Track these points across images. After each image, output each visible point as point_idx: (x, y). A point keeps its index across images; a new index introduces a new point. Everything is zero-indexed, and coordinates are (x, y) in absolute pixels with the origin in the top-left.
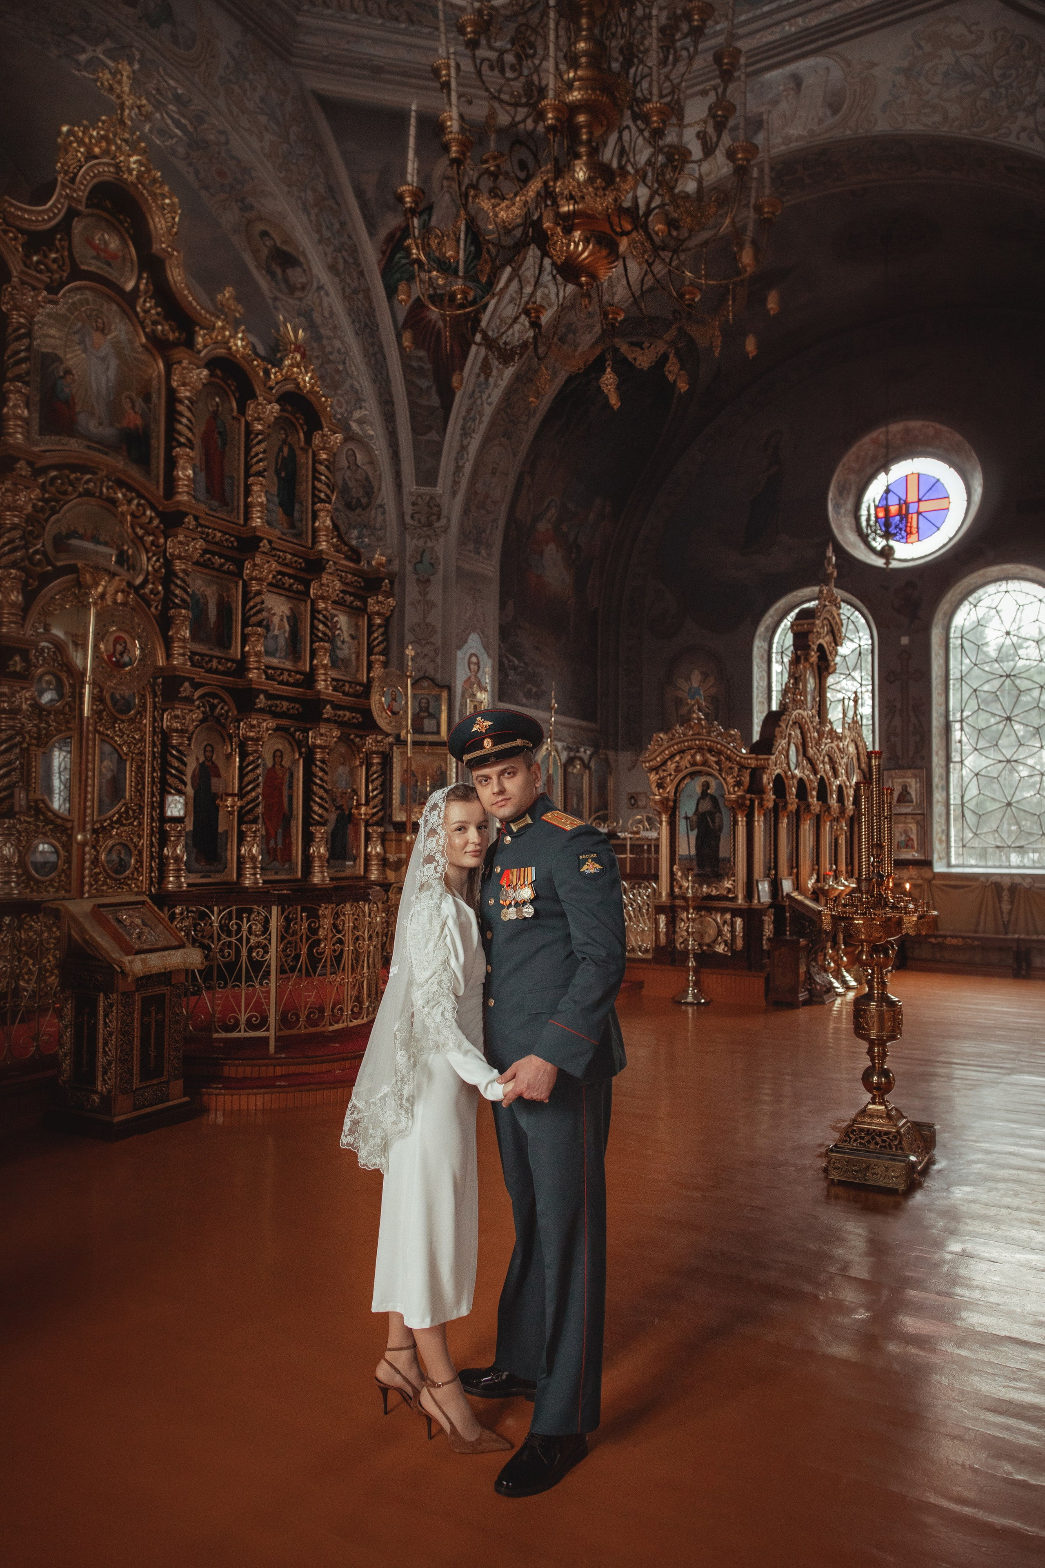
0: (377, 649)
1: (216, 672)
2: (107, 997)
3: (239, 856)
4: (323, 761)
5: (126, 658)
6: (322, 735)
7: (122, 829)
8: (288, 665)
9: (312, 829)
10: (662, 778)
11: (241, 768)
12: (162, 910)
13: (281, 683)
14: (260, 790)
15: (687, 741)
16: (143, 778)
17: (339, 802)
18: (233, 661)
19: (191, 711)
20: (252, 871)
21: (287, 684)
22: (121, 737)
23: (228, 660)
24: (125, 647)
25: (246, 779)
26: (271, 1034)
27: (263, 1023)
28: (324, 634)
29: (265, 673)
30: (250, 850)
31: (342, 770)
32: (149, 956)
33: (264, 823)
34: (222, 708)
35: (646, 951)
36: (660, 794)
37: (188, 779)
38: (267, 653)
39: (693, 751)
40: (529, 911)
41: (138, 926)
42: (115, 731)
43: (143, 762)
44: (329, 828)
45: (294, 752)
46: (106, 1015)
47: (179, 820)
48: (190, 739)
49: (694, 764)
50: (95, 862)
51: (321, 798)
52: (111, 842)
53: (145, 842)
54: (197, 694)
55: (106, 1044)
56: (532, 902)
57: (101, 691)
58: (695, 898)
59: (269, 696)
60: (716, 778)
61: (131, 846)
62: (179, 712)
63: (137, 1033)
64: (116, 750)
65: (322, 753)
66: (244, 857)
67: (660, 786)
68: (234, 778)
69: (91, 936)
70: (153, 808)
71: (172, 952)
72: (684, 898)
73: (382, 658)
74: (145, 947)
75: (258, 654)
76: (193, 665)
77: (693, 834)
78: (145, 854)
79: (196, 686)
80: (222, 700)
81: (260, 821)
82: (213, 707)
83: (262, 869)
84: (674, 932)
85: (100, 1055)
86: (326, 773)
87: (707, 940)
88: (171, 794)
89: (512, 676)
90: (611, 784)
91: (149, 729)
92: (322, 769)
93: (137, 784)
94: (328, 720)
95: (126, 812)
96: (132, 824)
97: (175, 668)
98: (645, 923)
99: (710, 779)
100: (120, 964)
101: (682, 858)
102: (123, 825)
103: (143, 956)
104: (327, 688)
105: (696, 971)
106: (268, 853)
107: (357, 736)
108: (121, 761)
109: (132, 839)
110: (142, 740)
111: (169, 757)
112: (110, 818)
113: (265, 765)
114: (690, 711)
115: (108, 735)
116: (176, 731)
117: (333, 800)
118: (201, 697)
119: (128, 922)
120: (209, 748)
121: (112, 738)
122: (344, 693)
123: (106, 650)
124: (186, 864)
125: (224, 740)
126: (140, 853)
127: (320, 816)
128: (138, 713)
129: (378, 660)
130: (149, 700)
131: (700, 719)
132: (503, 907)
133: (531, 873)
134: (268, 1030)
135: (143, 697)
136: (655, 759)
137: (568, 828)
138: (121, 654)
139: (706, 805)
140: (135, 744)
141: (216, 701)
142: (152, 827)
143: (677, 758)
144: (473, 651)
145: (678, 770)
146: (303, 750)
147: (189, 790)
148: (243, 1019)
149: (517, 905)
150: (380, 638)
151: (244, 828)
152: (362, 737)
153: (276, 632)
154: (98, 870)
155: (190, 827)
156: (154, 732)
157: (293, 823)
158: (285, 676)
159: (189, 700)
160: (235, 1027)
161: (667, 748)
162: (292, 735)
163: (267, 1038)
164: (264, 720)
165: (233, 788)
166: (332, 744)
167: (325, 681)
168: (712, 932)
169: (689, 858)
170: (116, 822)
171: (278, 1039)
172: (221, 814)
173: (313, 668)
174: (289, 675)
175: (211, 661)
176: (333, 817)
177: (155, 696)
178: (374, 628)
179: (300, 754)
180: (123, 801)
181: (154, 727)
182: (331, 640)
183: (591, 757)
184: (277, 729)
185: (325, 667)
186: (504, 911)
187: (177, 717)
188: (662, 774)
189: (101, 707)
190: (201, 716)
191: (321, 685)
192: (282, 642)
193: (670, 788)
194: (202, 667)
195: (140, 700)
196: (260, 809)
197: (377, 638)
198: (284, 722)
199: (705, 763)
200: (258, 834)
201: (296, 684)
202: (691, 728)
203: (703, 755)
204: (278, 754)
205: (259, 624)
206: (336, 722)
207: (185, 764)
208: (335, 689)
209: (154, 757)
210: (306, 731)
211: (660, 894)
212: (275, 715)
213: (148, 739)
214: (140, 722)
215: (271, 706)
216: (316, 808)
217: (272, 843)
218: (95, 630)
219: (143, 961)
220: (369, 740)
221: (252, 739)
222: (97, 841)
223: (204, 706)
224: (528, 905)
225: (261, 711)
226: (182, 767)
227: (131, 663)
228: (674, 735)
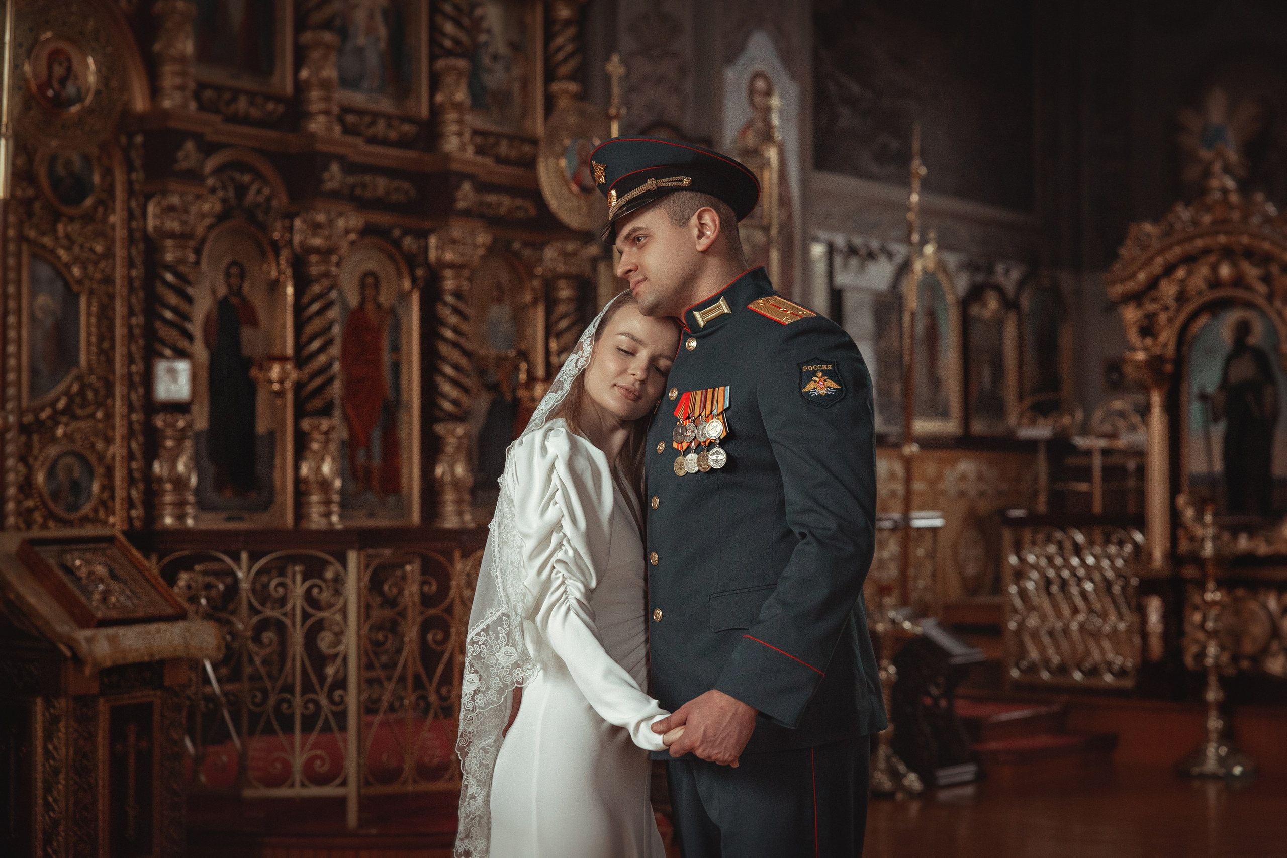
0: (563, 70)
1: (246, 120)
2: (49, 704)
3: (298, 481)
4: (458, 294)
5: (71, 90)
6: (454, 242)
7: (74, 425)
8: (385, 105)
9: (440, 429)
10: (1151, 317)
11: (299, 309)
12: (147, 557)
13: (373, 140)
14: (335, 350)
15: (1201, 236)
16: (111, 328)
17: (494, 376)
18: (278, 99)
19: (198, 197)
20: (322, 509)
21: (384, 142)
22: (69, 249)
23: (268, 97)
24: (69, 70)
25: (310, 329)
26: (351, 791)
27: (334, 774)
28: (457, 41)
29: (341, 120)
30: (318, 469)
31: (500, 313)
32: (121, 631)
33: (346, 418)
34: (259, 192)
35: (1122, 673)
36: (1146, 349)
37: (196, 328)
38: (346, 82)
39: (1212, 259)
40: (718, 458)
41: (102, 580)
42: (57, 238)
43: (112, 297)
44: (474, 426)
45: (400, 275)
46: (49, 736)
47: (179, 407)
48: (198, 252)
49: (1215, 283)
50: (26, 487)
51: (456, 367)
52: (53, 451)
53: (117, 450)
54: (210, 165)
55: (48, 789)
56: (723, 443)
57: (30, 161)
58: (1219, 559)
59: (350, 168)
60: (1263, 313)
61: (93, 459)
62: (175, 200)
63: (102, 773)
64: (60, 273)
65: (456, 277)
66: (306, 481)
67: (1147, 330)
68: (284, 326)
69: (18, 595)
70: (131, 385)
71: (163, 626)
72: (1196, 559)
73: (573, 87)
74: (114, 614)
75: (326, 85)
76: (202, 107)
77: (1218, 431)
78: (119, 474)
79: (208, 148)
80: (258, 176)
81: (337, 413)
82: (241, 190)
83: (343, 505)
84: (1181, 633)
85: (39, 809)
86: (464, 317)
87: (1248, 647)
88: (162, 356)
89: (846, 118)
90: (1066, 340)
91: (120, 234)
92: (456, 311)
93: (101, 339)
94: (467, 213)
95: (82, 392)
96: (92, 416)
97: (166, 114)
98: (1121, 617)
99: (1252, 316)
100: (72, 645)
101: (1195, 481)
102: (75, 417)
103: (110, 631)
104: (462, 148)
105: (1224, 709)
106: (354, 475)
107: (526, 244)
108: (70, 297)
109: (93, 446)
110: (109, 254)
111: (161, 289)
112: (53, 404)
113: (344, 304)
114: (1207, 174)
115: (43, 247)
116: (172, 235)
117: (482, 373)
118: (218, 171)
119: (83, 572)
120: (235, 270)
121: (53, 252)
122: (500, 160)
123: (35, 74)
124: (197, 491)
125: (264, 255)
126: (109, 472)
127: (455, 402)
128: (100, 202)
129: (566, 92)
130: (119, 177)
131: (1225, 191)
132: (677, 453)
133: (723, 396)
134: (344, 783)
135: (108, 172)
136: (1133, 276)
137: (786, 320)
138: (63, 82)
139: (1244, 370)
140: (96, 264)
141: (247, 178)
142: (130, 424)
143: (1181, 273)
144: (759, 67)
145: (1182, 297)
146: (420, 272)
147: (199, 349)
148: (298, 761)
149: (699, 449)
150: (569, 48)
151: (305, 424)
152: (539, 247)
153: (362, 40)
154: (30, 503)
155: (201, 422)
156: (131, 240)
157: (403, 416)
158: (380, 127)
159: (194, 176)
160: (284, 778)
161: (1161, 252)
162: (397, 244)
163: (342, 801)
164: (340, 214)
165: (284, 345)
166: (476, 261)
167: (460, 134)
168: (1259, 630)
169: (1209, 479)
170: (64, 412)
171: (365, 803)
172: (262, 399)
173: (436, 111)
174: (389, 126)
175: (234, 99)
176: (482, 403)
177: (130, 168)
178: (557, 27)
179: (414, 281)
180: (74, 372)
181: (131, 231)
182: (471, 52)
183: (1021, 284)
184: (367, 231)
185: (458, 106)
186: (680, 459)
187: (171, 208)
188: (1150, 307)
189: (31, 192)
190: (218, 207)
191: (452, 144)
192: (373, 60)
193: (1167, 336)
194: (217, 111)
195: (103, 177)
196: (337, 388)
197: (560, 48)
198: (382, 219)
199: (1238, 281)
200: (334, 436)
201: (402, 143)
202: (1209, 209)
203: (1234, 265)
204: (370, 280)
205: (327, 25)
206: (482, 216)
207: (189, 300)
208: (480, 151)
209: (131, 289)
210: (422, 235)
211: (1150, 555)
212: (362, 204)
213: (120, 252)
214: (105, 220)
215: (353, 187)
216: (446, 387)
217: (361, 456)
218: (14, 38)
219: (112, 640)
220: (550, 253)
221: (316, 250)
222: (28, 446)
223: (224, 188)
224: (717, 449)
225: (335, 195)
226: (184, 306)
227: (79, 98)
228: (1171, 226)
